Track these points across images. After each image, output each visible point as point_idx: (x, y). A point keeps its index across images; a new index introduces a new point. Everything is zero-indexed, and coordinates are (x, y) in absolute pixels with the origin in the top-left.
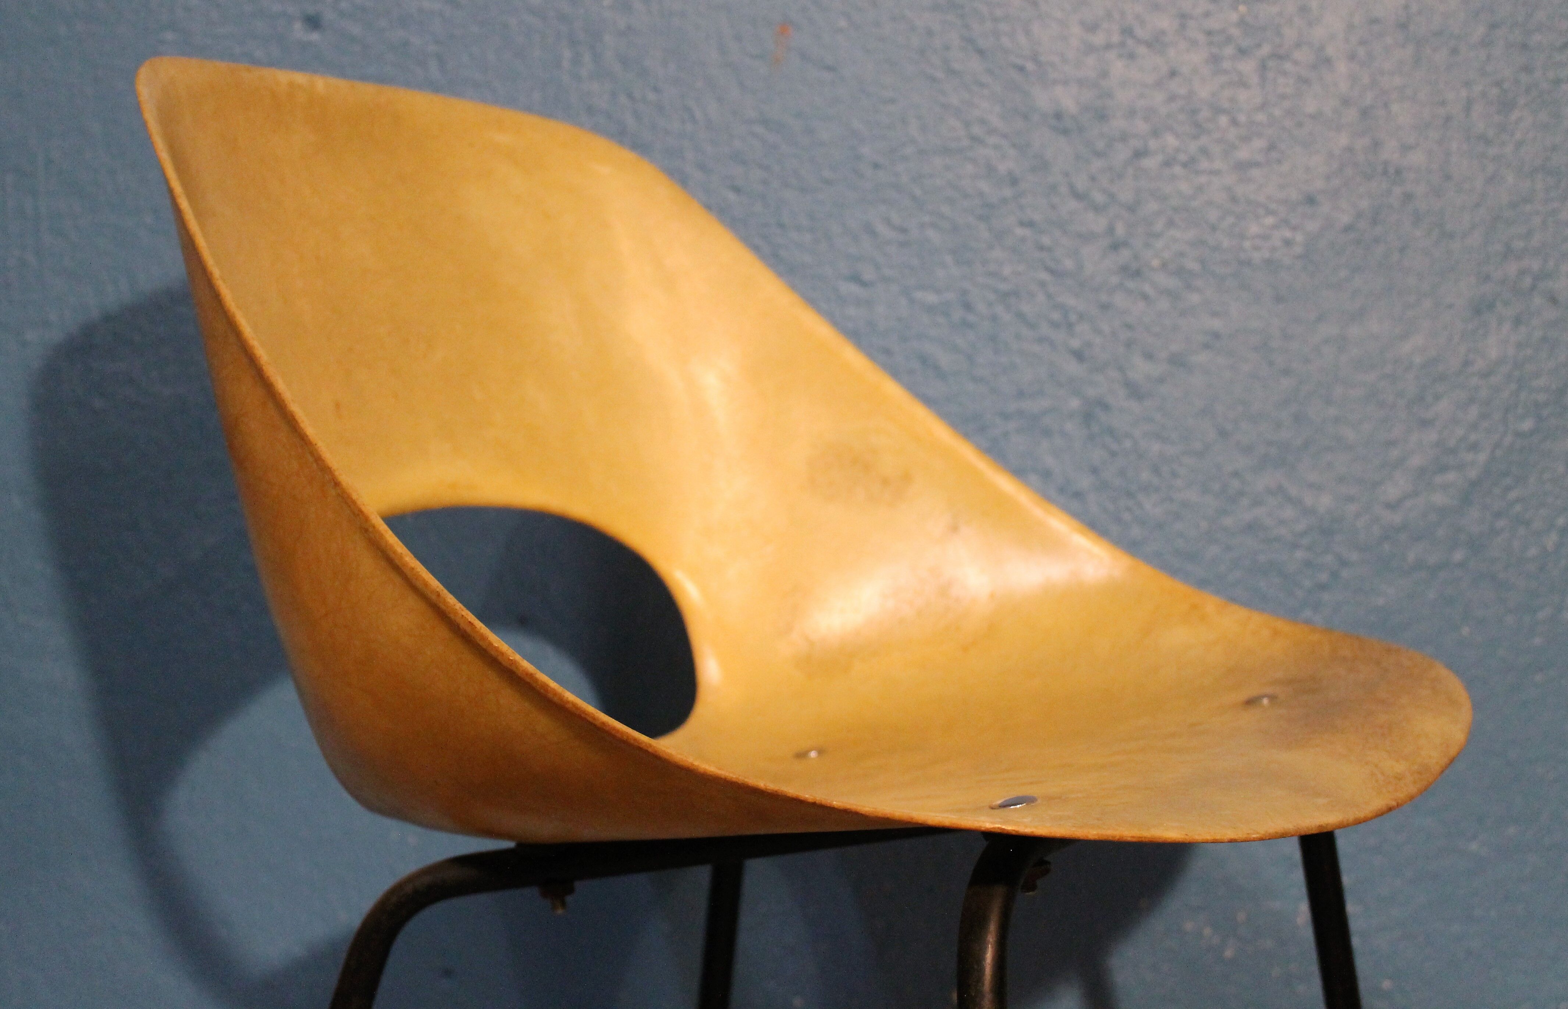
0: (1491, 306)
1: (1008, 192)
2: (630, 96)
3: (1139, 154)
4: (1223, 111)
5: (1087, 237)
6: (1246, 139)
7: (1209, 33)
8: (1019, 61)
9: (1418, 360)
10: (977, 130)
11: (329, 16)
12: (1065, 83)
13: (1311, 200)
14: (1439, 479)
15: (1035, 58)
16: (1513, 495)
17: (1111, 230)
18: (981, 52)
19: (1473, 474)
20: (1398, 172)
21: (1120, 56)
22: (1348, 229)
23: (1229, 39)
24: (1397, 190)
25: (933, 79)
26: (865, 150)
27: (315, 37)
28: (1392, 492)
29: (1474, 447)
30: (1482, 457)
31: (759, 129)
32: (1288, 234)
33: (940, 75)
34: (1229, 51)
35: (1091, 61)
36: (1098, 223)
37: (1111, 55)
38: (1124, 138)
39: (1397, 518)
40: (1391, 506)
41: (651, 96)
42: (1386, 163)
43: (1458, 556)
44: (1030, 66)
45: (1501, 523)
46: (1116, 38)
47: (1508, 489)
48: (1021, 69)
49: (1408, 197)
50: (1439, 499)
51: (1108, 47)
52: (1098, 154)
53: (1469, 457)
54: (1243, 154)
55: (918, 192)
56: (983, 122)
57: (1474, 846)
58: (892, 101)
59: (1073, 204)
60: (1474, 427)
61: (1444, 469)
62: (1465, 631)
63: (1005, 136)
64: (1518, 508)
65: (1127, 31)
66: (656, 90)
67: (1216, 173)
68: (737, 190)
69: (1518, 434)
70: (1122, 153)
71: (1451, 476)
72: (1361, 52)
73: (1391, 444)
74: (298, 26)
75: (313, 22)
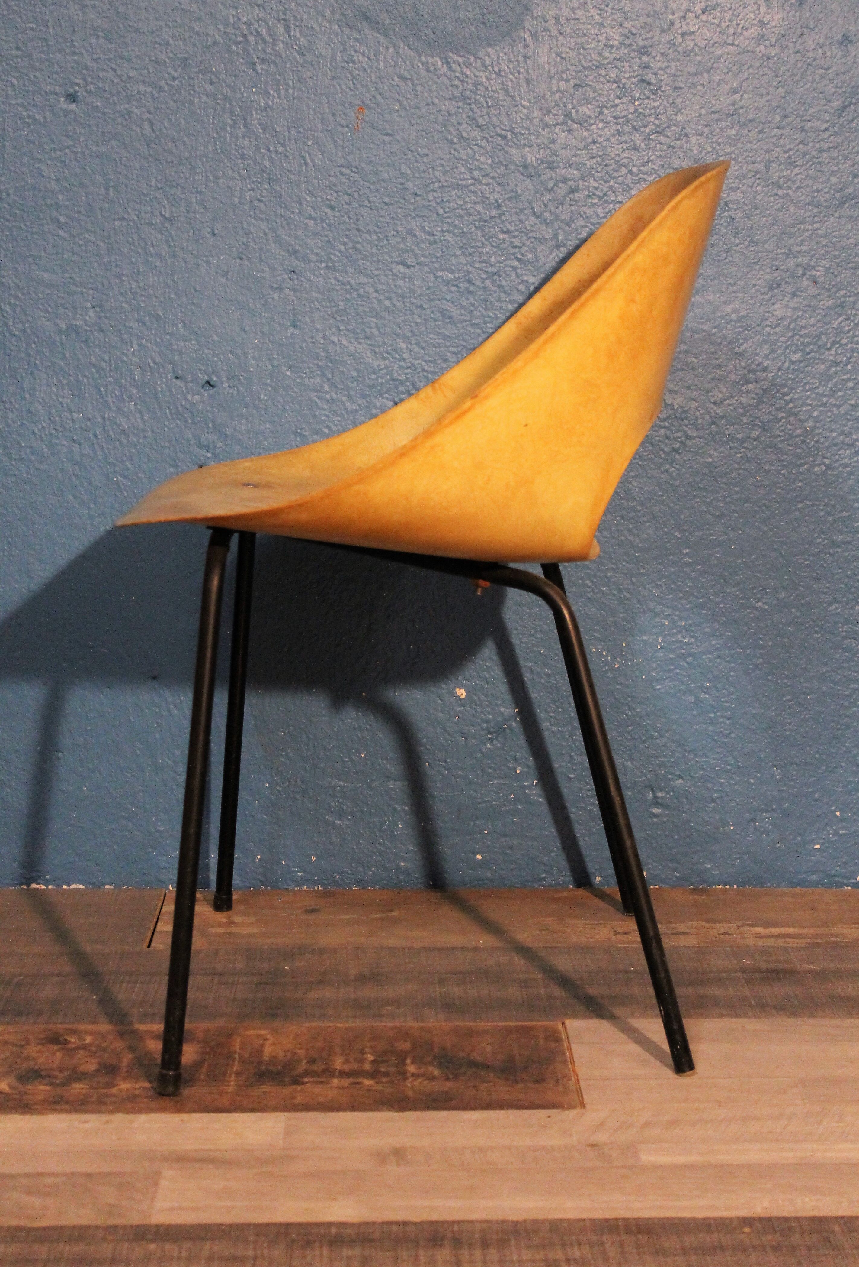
0: (779, 286)
1: (494, 213)
2: (268, 149)
3: (573, 191)
4: (624, 165)
5: (542, 241)
7: (616, 118)
8: (503, 133)
9: (734, 317)
10: (476, 174)
11: (81, 93)
12: (530, 146)
14: (745, 388)
15: (512, 130)
17: (556, 236)
18: (479, 126)
19: (766, 384)
21: (563, 131)
23: (627, 121)
25: (451, 142)
26: (410, 185)
27: (73, 106)
28: (717, 395)
31: (347, 171)
33: (455, 140)
34: (627, 129)
35: (545, 133)
36: (548, 233)
37: (557, 129)
38: (564, 181)
39: (720, 411)
40: (717, 404)
41: (281, 149)
43: (755, 433)
44: (509, 135)
45: (781, 415)
46: (561, 119)
48: (504, 138)
50: (744, 400)
51: (557, 124)
52: (550, 190)
55: (441, 211)
56: (480, 169)
58: (427, 155)
59: (533, 219)
60: (766, 357)
61: (747, 382)
63: (493, 178)
64: (791, 405)
65: (568, 115)
66: (283, 145)
68: (332, 208)
69: (793, 362)
70: (561, 191)
71: (751, 386)
72: (706, 130)
73: (719, 366)
75: (72, 98)
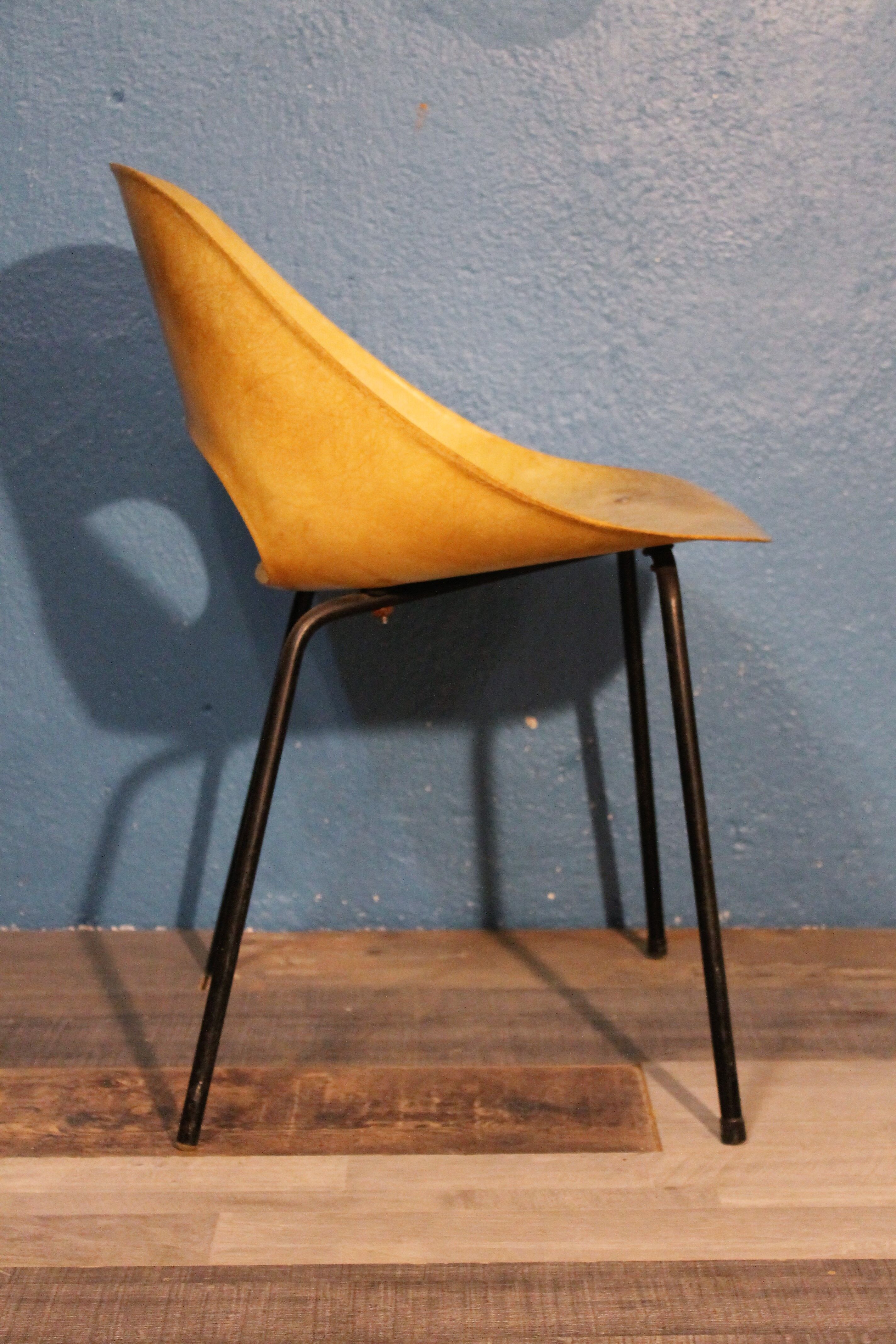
0: (867, 289)
1: (564, 214)
2: (325, 149)
3: (648, 190)
4: (702, 163)
5: (615, 243)
6: (716, 180)
7: (694, 112)
8: (574, 129)
9: (820, 322)
10: (546, 173)
11: (128, 92)
12: (602, 143)
13: (755, 221)
14: (831, 398)
15: (583, 126)
16: (877, 409)
17: (629, 239)
18: (548, 123)
19: (854, 394)
20: (811, 203)
21: (637, 127)
22: (778, 239)
23: (706, 116)
24: (810, 214)
25: (518, 139)
26: (475, 185)
27: (120, 106)
28: (802, 406)
29: (854, 378)
30: (859, 384)
31: (408, 171)
32: (741, 242)
33: (523, 137)
34: (706, 123)
35: (618, 129)
36: (621, 235)
37: (631, 125)
38: (639, 179)
39: (804, 422)
40: (802, 415)
41: (338, 149)
42: (803, 197)
43: (843, 446)
44: (580, 132)
45: (870, 426)
46: (635, 114)
47: (874, 404)
48: (574, 134)
49: (817, 219)
50: (831, 410)
51: (631, 120)
52: (623, 190)
53: (849, 384)
54: (713, 191)
55: (508, 213)
56: (548, 168)
57: (848, 628)
58: (492, 154)
59: (605, 221)
60: (854, 365)
61: (834, 391)
62: (846, 493)
63: (564, 177)
64: (881, 416)
65: (642, 110)
66: (341, 144)
67: (698, 202)
68: (393, 210)
69: (883, 370)
70: (635, 190)
71: (839, 396)
72: (789, 125)
73: (803, 375)
74: (108, 98)
75: (119, 97)
